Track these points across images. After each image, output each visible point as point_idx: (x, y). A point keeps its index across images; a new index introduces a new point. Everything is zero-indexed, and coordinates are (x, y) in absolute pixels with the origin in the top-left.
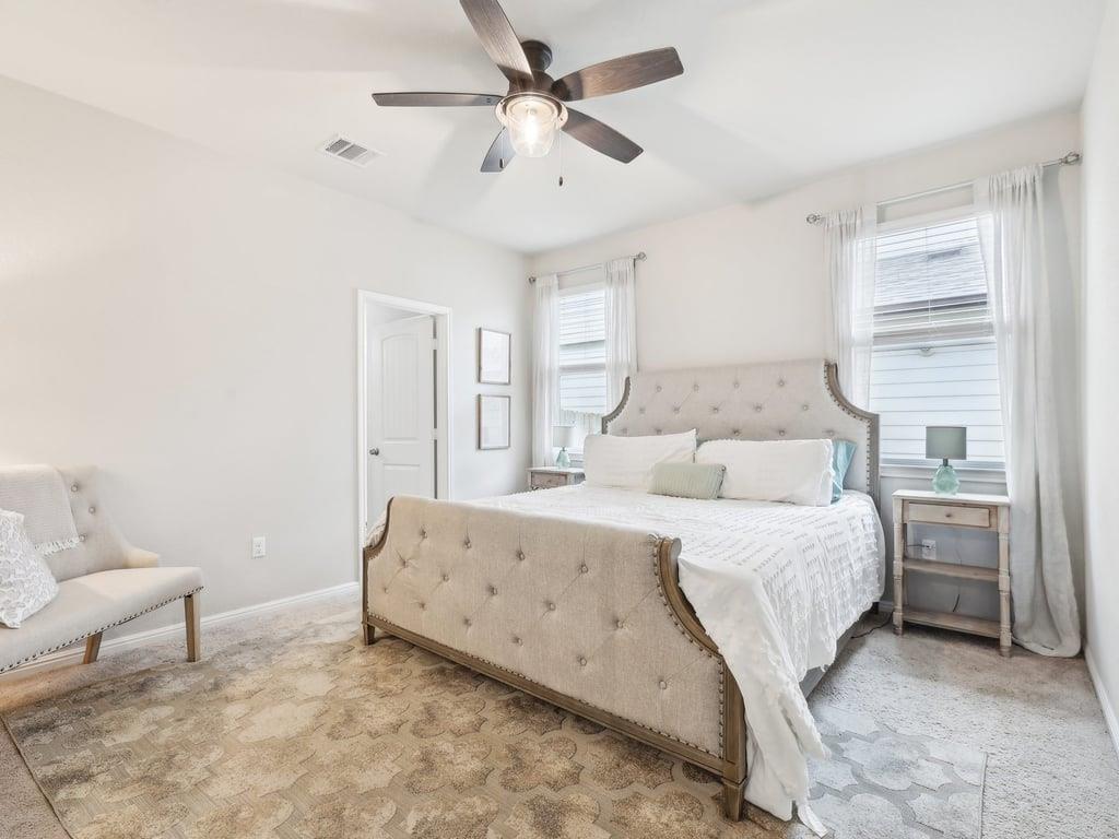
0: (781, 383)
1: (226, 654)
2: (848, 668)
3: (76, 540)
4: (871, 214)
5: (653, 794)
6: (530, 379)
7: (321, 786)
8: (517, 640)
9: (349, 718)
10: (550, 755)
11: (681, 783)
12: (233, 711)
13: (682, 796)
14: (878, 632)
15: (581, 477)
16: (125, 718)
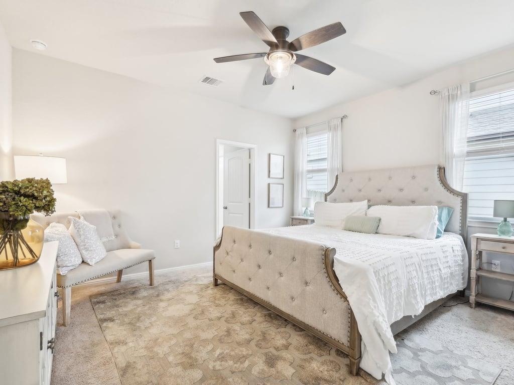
0: (414, 177)
1: (163, 284)
2: (436, 320)
3: (114, 237)
4: (466, 88)
5: (319, 359)
6: (293, 176)
7: (188, 335)
8: (268, 288)
9: (203, 312)
10: (279, 337)
11: (333, 356)
12: (162, 304)
13: (332, 362)
14: (460, 306)
15: (313, 221)
16: (127, 303)
